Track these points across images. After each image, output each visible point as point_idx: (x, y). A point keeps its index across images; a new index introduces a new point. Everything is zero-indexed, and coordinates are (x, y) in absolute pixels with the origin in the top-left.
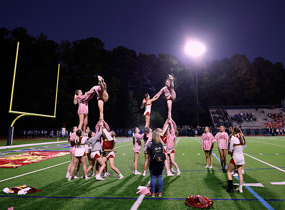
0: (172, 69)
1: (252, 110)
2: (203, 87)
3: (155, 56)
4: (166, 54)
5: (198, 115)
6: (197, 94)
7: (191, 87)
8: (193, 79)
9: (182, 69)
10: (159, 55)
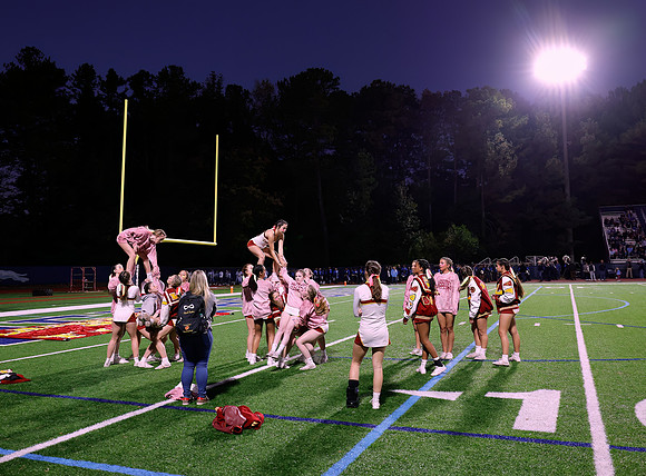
0: (500, 122)
2: (580, 160)
3: (460, 94)
4: (484, 88)
10: (468, 91)
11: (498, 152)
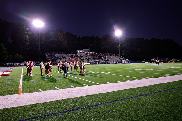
1: (64, 54)
8: (37, 38)
9: (31, 33)
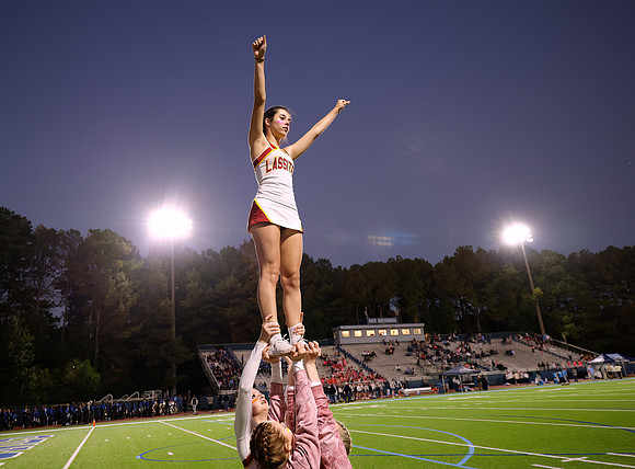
0: (121, 263)
2: (186, 303)
3: (78, 233)
4: (106, 231)
5: (175, 366)
6: (174, 318)
7: (163, 304)
9: (140, 265)
10: (90, 231)
11: (118, 290)
